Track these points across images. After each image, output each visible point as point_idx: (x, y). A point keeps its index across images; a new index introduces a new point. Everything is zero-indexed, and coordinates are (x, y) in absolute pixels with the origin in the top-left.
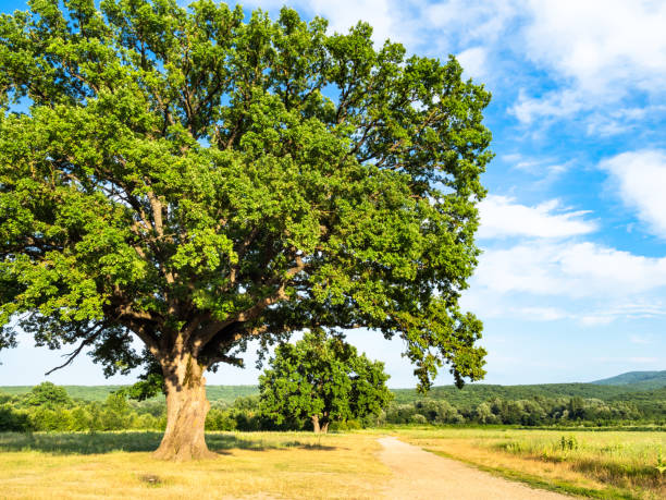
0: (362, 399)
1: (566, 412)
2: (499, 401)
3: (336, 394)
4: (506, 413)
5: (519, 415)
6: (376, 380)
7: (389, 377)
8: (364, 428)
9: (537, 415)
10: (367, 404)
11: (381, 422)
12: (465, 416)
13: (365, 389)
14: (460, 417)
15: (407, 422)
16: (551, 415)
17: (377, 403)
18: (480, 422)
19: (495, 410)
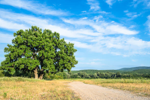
0: (61, 61)
1: (116, 76)
2: (99, 73)
3: (46, 56)
4: (101, 76)
5: (104, 76)
6: (69, 52)
7: (76, 51)
8: (64, 79)
9: (108, 76)
10: (64, 64)
11: (69, 78)
12: (91, 76)
13: (63, 56)
14: (89, 77)
15: (76, 78)
16: (112, 76)
17: (69, 64)
18: (94, 78)
19: (98, 75)
